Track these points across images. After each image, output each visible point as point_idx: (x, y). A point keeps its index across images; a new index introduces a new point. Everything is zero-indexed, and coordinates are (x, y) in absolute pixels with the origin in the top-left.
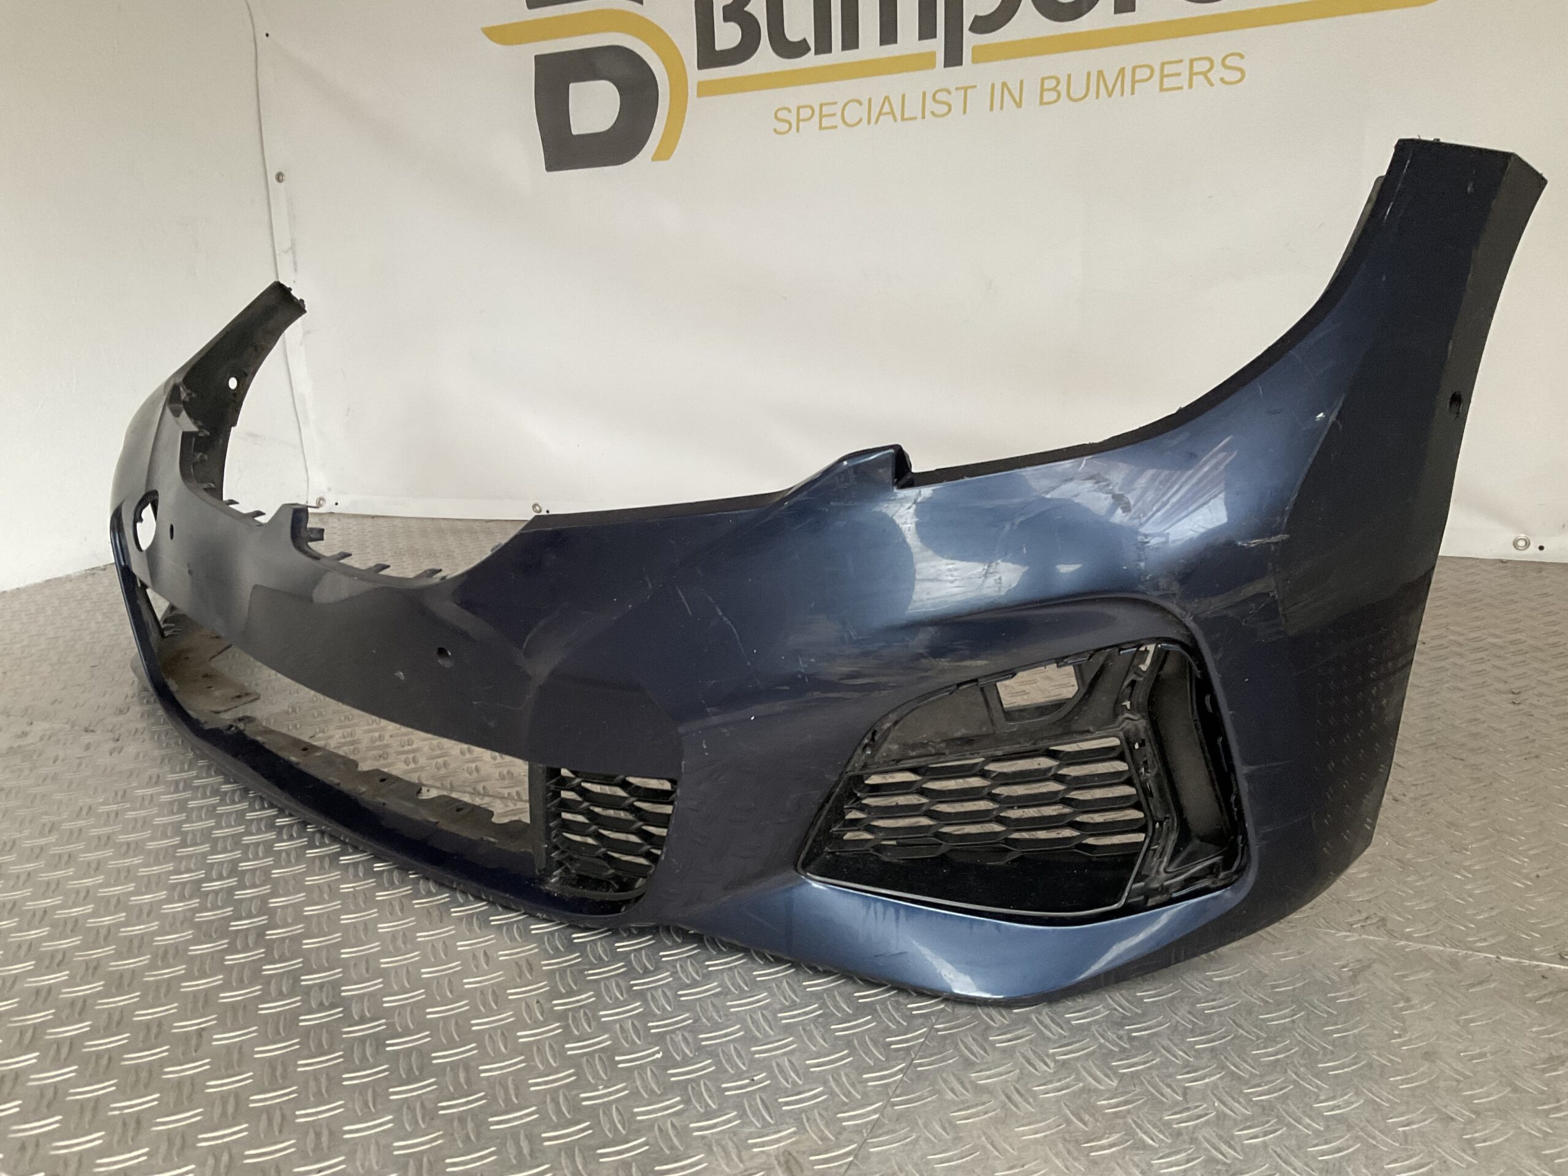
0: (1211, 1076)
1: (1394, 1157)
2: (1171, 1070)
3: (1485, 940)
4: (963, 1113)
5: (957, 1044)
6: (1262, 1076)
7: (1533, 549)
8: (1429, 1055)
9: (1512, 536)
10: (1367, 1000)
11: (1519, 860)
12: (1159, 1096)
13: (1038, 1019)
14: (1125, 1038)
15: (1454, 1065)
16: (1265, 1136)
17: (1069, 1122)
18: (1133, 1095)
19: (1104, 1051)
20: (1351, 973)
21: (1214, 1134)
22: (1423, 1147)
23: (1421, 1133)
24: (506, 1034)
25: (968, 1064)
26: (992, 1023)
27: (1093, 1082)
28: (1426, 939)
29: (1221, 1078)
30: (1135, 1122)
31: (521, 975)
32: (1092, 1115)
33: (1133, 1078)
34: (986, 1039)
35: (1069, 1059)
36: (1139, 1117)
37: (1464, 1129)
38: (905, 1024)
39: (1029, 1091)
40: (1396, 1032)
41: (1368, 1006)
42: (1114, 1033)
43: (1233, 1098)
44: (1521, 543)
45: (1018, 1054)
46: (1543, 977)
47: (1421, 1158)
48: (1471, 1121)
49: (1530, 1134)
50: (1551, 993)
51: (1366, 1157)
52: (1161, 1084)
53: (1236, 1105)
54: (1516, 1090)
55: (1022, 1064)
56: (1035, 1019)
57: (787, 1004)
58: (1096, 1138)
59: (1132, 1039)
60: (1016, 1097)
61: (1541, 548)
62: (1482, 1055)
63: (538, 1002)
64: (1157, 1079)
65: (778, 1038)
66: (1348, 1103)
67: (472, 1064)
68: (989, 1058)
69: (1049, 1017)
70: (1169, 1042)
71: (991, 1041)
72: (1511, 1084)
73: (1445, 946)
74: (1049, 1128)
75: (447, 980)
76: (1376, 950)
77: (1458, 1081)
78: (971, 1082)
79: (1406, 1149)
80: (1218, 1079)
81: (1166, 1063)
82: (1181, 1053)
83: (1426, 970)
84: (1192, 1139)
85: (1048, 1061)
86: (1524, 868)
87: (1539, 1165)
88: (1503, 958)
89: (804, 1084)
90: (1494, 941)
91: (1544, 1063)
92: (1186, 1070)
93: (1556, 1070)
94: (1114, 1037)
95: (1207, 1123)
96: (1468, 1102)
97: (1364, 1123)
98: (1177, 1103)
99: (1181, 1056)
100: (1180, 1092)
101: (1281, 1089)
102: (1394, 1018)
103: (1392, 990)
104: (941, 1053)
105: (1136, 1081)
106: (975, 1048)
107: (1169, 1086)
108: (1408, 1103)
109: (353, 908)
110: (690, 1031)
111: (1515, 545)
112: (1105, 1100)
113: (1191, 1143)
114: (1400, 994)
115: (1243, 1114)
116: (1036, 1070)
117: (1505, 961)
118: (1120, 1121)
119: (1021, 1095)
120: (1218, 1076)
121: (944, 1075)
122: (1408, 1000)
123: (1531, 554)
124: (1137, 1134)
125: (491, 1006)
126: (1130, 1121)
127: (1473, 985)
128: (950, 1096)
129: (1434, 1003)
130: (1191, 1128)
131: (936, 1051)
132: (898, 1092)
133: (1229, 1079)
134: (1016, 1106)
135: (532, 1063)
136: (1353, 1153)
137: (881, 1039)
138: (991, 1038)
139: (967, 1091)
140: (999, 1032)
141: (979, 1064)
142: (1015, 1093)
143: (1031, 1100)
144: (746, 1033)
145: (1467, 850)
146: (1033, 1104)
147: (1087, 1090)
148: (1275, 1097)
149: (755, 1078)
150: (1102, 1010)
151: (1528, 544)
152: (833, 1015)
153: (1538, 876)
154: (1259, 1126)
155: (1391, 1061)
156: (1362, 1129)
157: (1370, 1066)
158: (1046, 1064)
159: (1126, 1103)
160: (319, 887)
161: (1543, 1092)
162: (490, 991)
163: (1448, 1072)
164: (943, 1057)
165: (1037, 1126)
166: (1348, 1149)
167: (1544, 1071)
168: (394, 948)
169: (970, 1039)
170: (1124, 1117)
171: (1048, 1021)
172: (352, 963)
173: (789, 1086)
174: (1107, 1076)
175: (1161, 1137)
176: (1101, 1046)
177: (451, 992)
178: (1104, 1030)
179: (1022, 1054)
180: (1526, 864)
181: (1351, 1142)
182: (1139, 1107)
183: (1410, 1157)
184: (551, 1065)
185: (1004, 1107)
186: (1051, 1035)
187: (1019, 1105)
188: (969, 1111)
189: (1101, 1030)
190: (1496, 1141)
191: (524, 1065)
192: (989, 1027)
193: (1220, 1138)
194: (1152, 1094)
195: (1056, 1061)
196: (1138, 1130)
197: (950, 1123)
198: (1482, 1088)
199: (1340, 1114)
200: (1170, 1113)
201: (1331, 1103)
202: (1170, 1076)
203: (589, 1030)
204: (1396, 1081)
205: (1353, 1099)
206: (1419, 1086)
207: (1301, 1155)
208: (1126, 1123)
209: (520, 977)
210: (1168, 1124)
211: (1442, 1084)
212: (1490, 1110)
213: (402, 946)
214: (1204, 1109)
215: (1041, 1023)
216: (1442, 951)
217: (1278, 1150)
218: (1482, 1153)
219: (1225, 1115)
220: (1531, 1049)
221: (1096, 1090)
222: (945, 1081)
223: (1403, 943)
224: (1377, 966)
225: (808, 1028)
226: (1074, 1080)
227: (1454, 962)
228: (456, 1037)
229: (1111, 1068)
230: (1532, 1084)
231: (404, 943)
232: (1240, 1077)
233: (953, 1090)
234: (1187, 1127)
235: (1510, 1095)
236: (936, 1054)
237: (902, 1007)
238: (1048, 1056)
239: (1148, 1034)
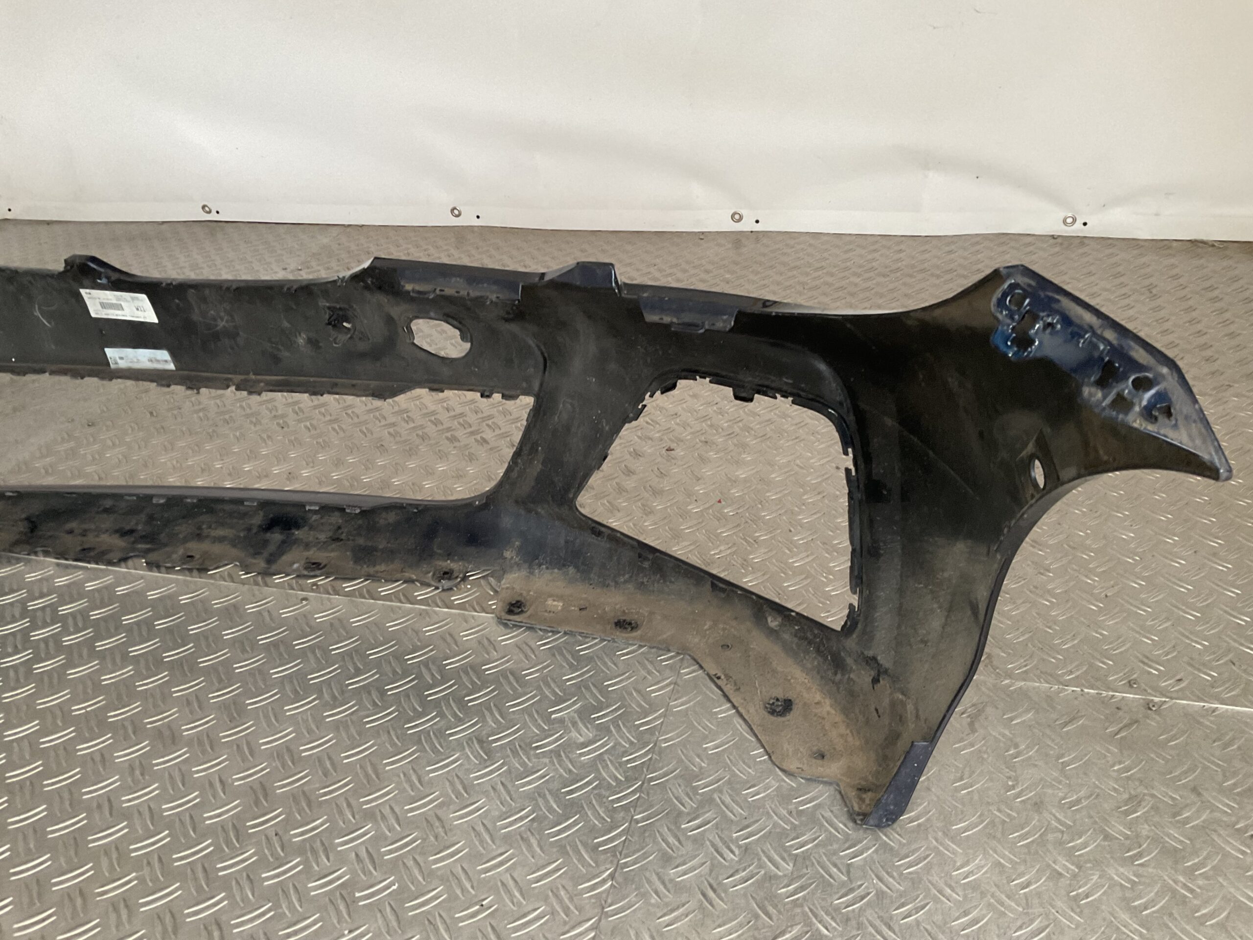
0: (869, 849)
1: (1019, 923)
2: (835, 846)
3: (1071, 672)
4: (667, 918)
5: (655, 838)
6: (909, 843)
7: (1079, 224)
8: (1038, 805)
9: (1062, 215)
10: (984, 748)
11: (1091, 579)
12: (827, 877)
13: (720, 799)
14: (794, 813)
15: (1057, 815)
16: (917, 913)
17: (757, 917)
18: (807, 879)
19: (778, 830)
20: (969, 720)
21: (876, 916)
22: (1041, 910)
23: (1039, 895)
24: (252, 877)
25: (666, 860)
26: (682, 808)
27: (773, 868)
28: (1024, 676)
29: (876, 851)
30: (811, 910)
31: (257, 802)
32: (775, 906)
33: (804, 859)
34: (679, 828)
35: (750, 843)
36: (814, 904)
37: (1070, 885)
38: (609, 820)
39: (720, 884)
40: (1010, 783)
41: (985, 756)
42: (784, 809)
43: (888, 873)
44: (1069, 220)
45: (708, 843)
46: (1118, 708)
47: (1041, 922)
48: (1075, 876)
49: (1121, 885)
50: (1125, 726)
51: (998, 926)
52: (828, 863)
53: (891, 880)
54: (1107, 837)
55: (712, 854)
56: (718, 799)
57: (504, 809)
58: (781, 933)
59: (800, 813)
60: (711, 894)
61: (1085, 224)
62: (1078, 801)
63: (276, 835)
64: (825, 859)
65: (499, 851)
66: (980, 868)
67: (224, 918)
68: (683, 851)
69: (730, 795)
70: (830, 814)
71: (683, 829)
72: (1103, 831)
73: (1041, 682)
74: (741, 926)
75: (188, 814)
76: (987, 692)
77: (1063, 832)
78: (671, 881)
79: (1027, 914)
80: (873, 852)
81: (831, 839)
82: (841, 825)
83: (1027, 711)
84: (858, 924)
85: (733, 848)
86: (1095, 587)
87: (1131, 919)
88: (1086, 690)
89: (527, 904)
90: (1078, 673)
91: (1126, 805)
92: (847, 845)
93: (1136, 812)
94: (785, 812)
95: (868, 904)
96: (1070, 854)
97: (994, 889)
98: (843, 884)
99: (842, 829)
100: (844, 871)
101: (925, 859)
102: (1007, 768)
103: (1004, 735)
104: (642, 849)
105: (808, 863)
106: (671, 840)
107: (835, 865)
108: (1025, 861)
109: (87, 735)
110: (420, 854)
111: (1065, 222)
112: (783, 888)
113: (858, 929)
114: (1011, 740)
115: (898, 890)
116: (724, 859)
117: (1088, 693)
118: (798, 910)
119: (714, 891)
120: (873, 849)
121: (648, 874)
122: (1016, 746)
123: (1077, 230)
124: (814, 924)
125: (233, 844)
126: (807, 909)
127: (1066, 724)
128: (654, 899)
129: (1037, 747)
130: (857, 911)
131: (637, 846)
132: (609, 901)
133: (881, 852)
134: (711, 904)
135: (280, 911)
136: (986, 923)
137: (590, 841)
138: (683, 826)
139: (669, 891)
140: (689, 818)
141: (676, 858)
142: (709, 889)
143: (723, 895)
144: (471, 849)
145: (1049, 571)
146: (725, 900)
147: (770, 878)
148: (921, 868)
149: (484, 903)
150: (773, 782)
151: (1074, 220)
152: (546, 817)
153: (1106, 596)
154: (911, 903)
155: (1009, 815)
156: (993, 896)
157: (992, 823)
158: (732, 852)
159: (802, 888)
160: (51, 712)
161: (1127, 837)
162: (230, 824)
163: (1054, 823)
164: (645, 853)
165: (730, 925)
166: (983, 920)
167: (1127, 813)
168: (133, 781)
169: (666, 829)
170: (802, 906)
171: (728, 800)
172: (95, 805)
173: (515, 909)
174: (783, 859)
175: (834, 924)
176: (775, 825)
177: (194, 831)
178: (776, 805)
179: (711, 841)
180: (1096, 584)
181: (984, 912)
182: (813, 893)
183: (1032, 921)
184: (298, 911)
185: (701, 907)
186: (733, 817)
187: (714, 903)
188: (673, 915)
189: (773, 806)
190: (1096, 896)
191: (272, 913)
192: (680, 814)
193: (880, 918)
194: (823, 876)
195: (739, 847)
196: (814, 920)
197: (658, 931)
198: (1081, 838)
199: (975, 880)
200: (837, 896)
201: (966, 869)
202: (835, 853)
203: (328, 864)
204: (1015, 838)
205: (983, 862)
206: (1032, 842)
207: (947, 930)
208: (804, 914)
209: (257, 806)
210: (837, 909)
211: (1050, 837)
212: (1089, 861)
213: (141, 778)
214: (866, 887)
215: (723, 803)
216: (1038, 687)
217: (928, 927)
218: (1086, 911)
219: (883, 892)
220: (1115, 790)
221: (776, 877)
222: (649, 882)
223: (1007, 681)
224: (989, 710)
225: (525, 836)
226: (756, 867)
227: (1050, 699)
228: (205, 886)
229: (786, 850)
230: (1118, 829)
231: (142, 774)
232: (892, 849)
233: (657, 893)
234: (853, 910)
235: (1103, 843)
236: (638, 851)
237: (605, 800)
238: (732, 841)
239: (814, 806)
